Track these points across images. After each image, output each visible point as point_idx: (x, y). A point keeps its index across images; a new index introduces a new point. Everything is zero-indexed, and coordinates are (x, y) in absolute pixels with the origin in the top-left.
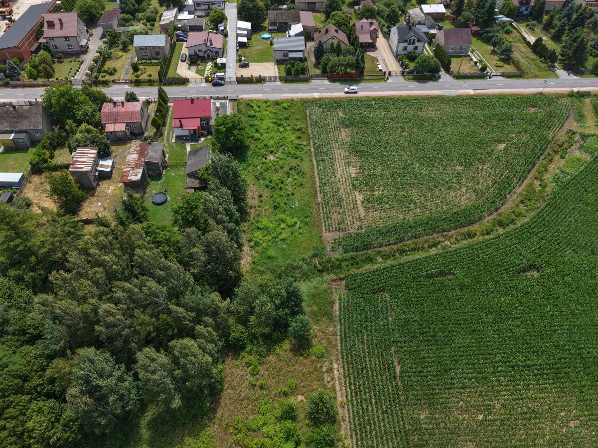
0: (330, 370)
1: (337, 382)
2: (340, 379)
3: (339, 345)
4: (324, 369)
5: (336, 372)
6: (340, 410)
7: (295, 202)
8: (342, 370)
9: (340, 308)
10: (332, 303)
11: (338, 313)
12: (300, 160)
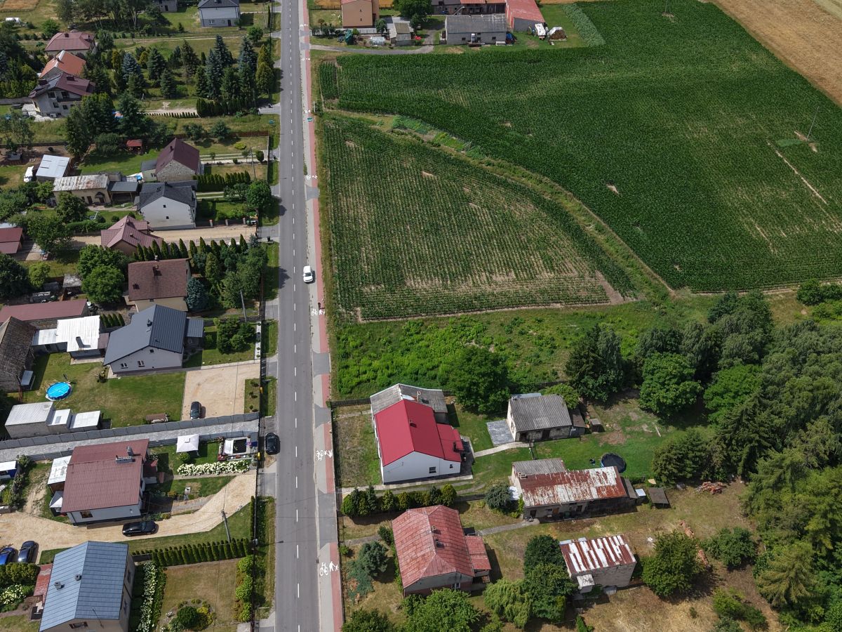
1: (778, 293)
2: (774, 292)
9: (704, 293)
10: (702, 297)
12: (489, 323)
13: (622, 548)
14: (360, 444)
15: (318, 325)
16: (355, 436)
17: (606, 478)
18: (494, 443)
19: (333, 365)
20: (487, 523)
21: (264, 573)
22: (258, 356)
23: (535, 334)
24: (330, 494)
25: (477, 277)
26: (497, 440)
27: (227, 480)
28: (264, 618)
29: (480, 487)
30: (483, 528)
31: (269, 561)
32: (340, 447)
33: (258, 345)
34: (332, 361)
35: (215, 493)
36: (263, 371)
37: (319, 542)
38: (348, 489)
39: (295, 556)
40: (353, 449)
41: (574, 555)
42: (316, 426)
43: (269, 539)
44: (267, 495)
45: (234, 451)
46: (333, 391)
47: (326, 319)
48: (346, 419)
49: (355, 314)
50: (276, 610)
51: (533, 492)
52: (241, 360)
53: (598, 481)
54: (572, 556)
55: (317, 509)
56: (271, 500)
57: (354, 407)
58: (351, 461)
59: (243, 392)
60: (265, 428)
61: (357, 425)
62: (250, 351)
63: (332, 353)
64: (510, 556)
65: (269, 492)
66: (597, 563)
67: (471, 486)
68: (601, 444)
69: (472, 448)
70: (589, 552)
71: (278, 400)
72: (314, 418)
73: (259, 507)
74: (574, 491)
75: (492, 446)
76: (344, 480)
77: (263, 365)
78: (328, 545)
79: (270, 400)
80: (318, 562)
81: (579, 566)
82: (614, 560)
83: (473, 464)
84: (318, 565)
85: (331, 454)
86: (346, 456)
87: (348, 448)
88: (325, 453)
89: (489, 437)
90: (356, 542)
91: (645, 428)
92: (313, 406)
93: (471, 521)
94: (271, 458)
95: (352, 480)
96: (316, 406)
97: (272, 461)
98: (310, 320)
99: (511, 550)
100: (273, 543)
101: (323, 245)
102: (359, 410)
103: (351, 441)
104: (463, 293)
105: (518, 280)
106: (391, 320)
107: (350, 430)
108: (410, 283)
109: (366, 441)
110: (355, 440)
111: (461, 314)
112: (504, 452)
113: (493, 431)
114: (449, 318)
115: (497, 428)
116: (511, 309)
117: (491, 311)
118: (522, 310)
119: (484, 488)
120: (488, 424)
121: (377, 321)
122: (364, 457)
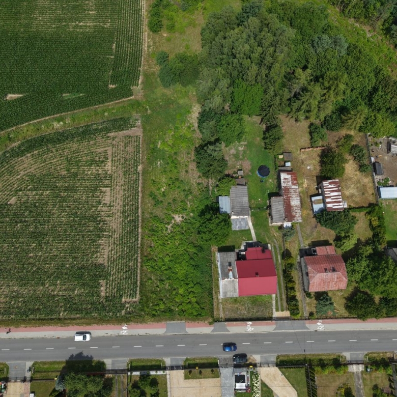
0: (149, 47)
1: (146, 41)
2: (145, 42)
3: (142, 59)
4: (152, 48)
5: (146, 45)
6: (147, 28)
7: (161, 165)
8: (143, 47)
9: (138, 80)
10: (142, 83)
11: (140, 77)
12: (151, 213)
13: (330, 183)
14: (243, 305)
15: (138, 330)
16: (237, 308)
17: (287, 179)
18: (247, 228)
19: (178, 320)
20: (297, 242)
21: (321, 360)
22: (164, 372)
23: (165, 188)
24: (276, 324)
25: (103, 213)
26: (245, 227)
27: (264, 385)
28: (345, 358)
29: (276, 242)
30: (299, 244)
31: (314, 357)
32: (245, 317)
33: (153, 373)
34: (174, 321)
35: (272, 391)
36: (178, 368)
37: (305, 330)
38: (274, 313)
39: (313, 343)
40: (247, 309)
41: (334, 206)
42: (229, 331)
43: (302, 358)
44: (275, 360)
45: (244, 382)
46: (202, 320)
47: (132, 324)
48: (224, 313)
49: (129, 303)
50: (342, 353)
51: (294, 216)
52: (166, 384)
53: (288, 183)
54: (334, 207)
55: (285, 331)
56: (278, 357)
57: (215, 307)
58: (255, 311)
59: (195, 380)
60: (227, 364)
61: (229, 306)
62: (157, 378)
63: (166, 320)
64: (315, 234)
65: (273, 358)
66: (338, 197)
67: (275, 247)
68: (250, 173)
69: (250, 241)
70: (332, 199)
71: (204, 356)
73: (283, 364)
74: (293, 196)
75: (249, 230)
76: (267, 315)
77: (172, 368)
78: (307, 325)
79: (202, 361)
80: (316, 331)
81: (340, 205)
82: (337, 189)
83: (261, 243)
84: (318, 330)
85: (250, 323)
86: (251, 313)
87: (246, 313)
88: (249, 326)
89: (242, 231)
90: (305, 311)
91: (241, 149)
92: (212, 333)
93: (295, 250)
94: (250, 358)
95: (268, 310)
96: (213, 331)
97: (252, 358)
98: (132, 335)
99: (312, 233)
100: (305, 355)
101: (44, 324)
102: (218, 304)
103: (241, 311)
104: (118, 225)
105: (111, 187)
106: (139, 278)
107: (232, 310)
108: (100, 261)
109: (241, 301)
110: (240, 308)
111: (140, 230)
112: (253, 225)
113: (239, 227)
114: (142, 238)
115: (237, 225)
116: (140, 198)
117: (140, 210)
118: (142, 191)
119: (276, 240)
120: (233, 229)
121: (138, 288)
122: (253, 303)
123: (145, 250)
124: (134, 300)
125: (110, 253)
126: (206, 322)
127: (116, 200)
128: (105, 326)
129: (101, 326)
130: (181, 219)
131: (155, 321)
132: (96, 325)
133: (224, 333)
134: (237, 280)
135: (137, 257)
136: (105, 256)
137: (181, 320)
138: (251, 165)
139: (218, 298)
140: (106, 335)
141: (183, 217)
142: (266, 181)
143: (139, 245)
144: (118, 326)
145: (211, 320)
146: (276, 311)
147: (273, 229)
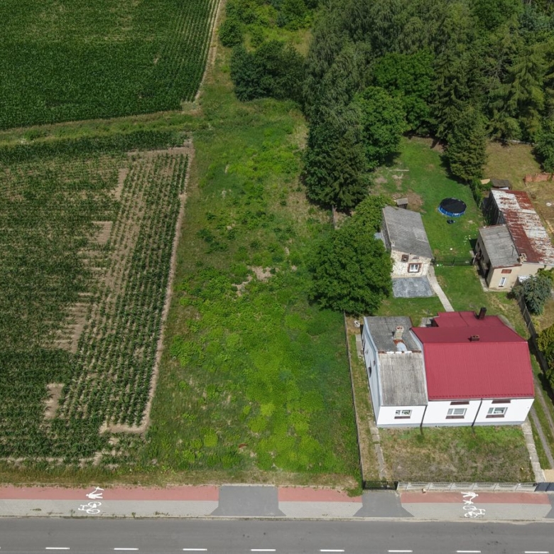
0: (218, 61)
1: (214, 55)
2: (211, 57)
4: (223, 62)
5: (214, 60)
7: (227, 195)
8: (208, 61)
9: (195, 95)
11: (199, 92)
12: (200, 263)
14: (445, 450)
15: (134, 503)
16: (428, 456)
17: (508, 199)
18: (430, 294)
19: (256, 480)
23: (234, 225)
24: (551, 500)
26: (426, 292)
34: (243, 481)
38: (536, 473)
40: (456, 461)
42: (409, 515)
46: (326, 483)
47: (119, 486)
48: (391, 467)
49: (116, 435)
51: (541, 254)
53: (513, 205)
57: (364, 452)
63: (221, 479)
68: (422, 211)
72: (389, 519)
75: (436, 298)
87: (454, 469)
88: (470, 502)
89: (420, 299)
91: (397, 177)
92: (359, 519)
96: (359, 513)
98: (113, 518)
102: (372, 444)
103: (439, 463)
104: (119, 282)
105: (114, 221)
106: (153, 383)
107: (414, 462)
108: (61, 344)
109: (437, 440)
110: (437, 456)
111: (169, 291)
112: (444, 289)
113: (409, 293)
114: (172, 306)
115: (404, 289)
116: (176, 238)
117: (173, 259)
118: (182, 228)
119: (506, 316)
120: (396, 296)
121: (149, 404)
122: (470, 448)
123: (177, 327)
124: (135, 429)
125: (88, 331)
126: (339, 488)
127: (122, 239)
128: (36, 487)
129: (25, 489)
130: (268, 274)
131: (187, 480)
132: (11, 485)
133: (396, 519)
134: (421, 356)
135: (156, 340)
136: (73, 336)
137: (265, 481)
138: (422, 199)
139: (368, 431)
140: (34, 514)
141: (273, 272)
142: (460, 223)
143: (164, 319)
144: (76, 490)
145: (352, 483)
146: (542, 467)
147: (494, 297)
